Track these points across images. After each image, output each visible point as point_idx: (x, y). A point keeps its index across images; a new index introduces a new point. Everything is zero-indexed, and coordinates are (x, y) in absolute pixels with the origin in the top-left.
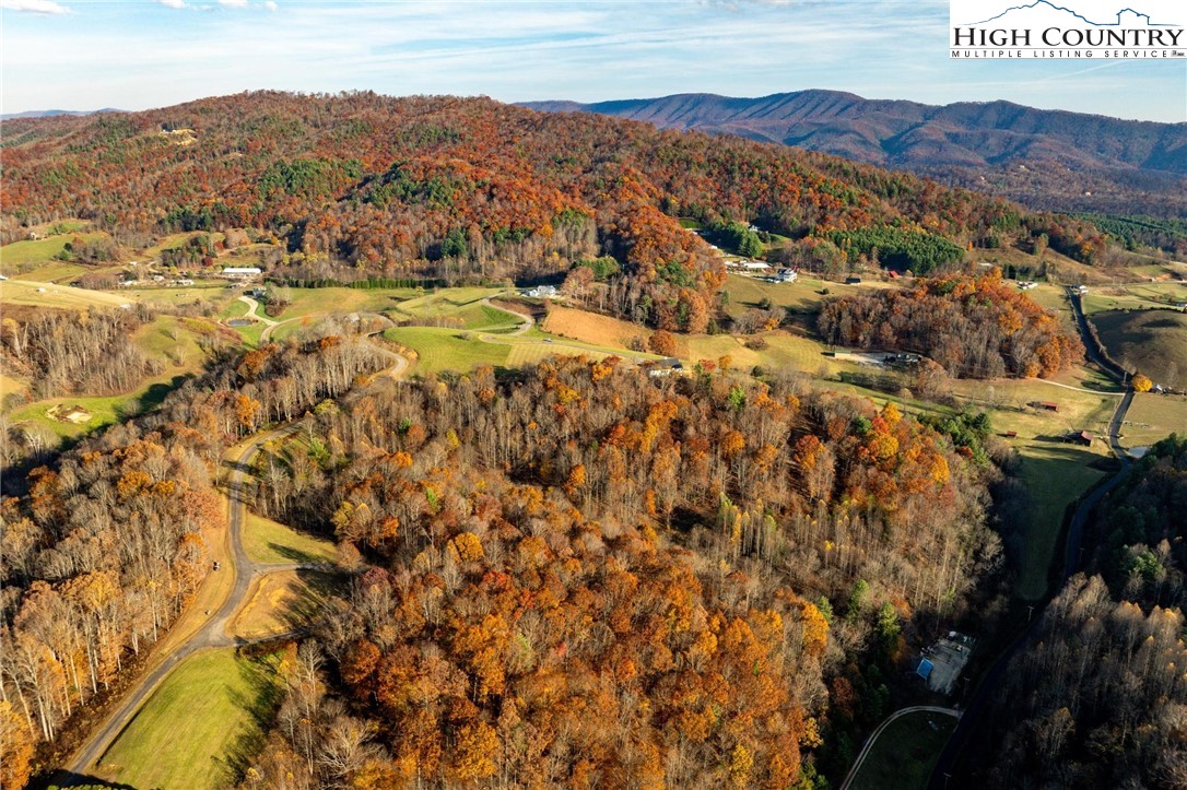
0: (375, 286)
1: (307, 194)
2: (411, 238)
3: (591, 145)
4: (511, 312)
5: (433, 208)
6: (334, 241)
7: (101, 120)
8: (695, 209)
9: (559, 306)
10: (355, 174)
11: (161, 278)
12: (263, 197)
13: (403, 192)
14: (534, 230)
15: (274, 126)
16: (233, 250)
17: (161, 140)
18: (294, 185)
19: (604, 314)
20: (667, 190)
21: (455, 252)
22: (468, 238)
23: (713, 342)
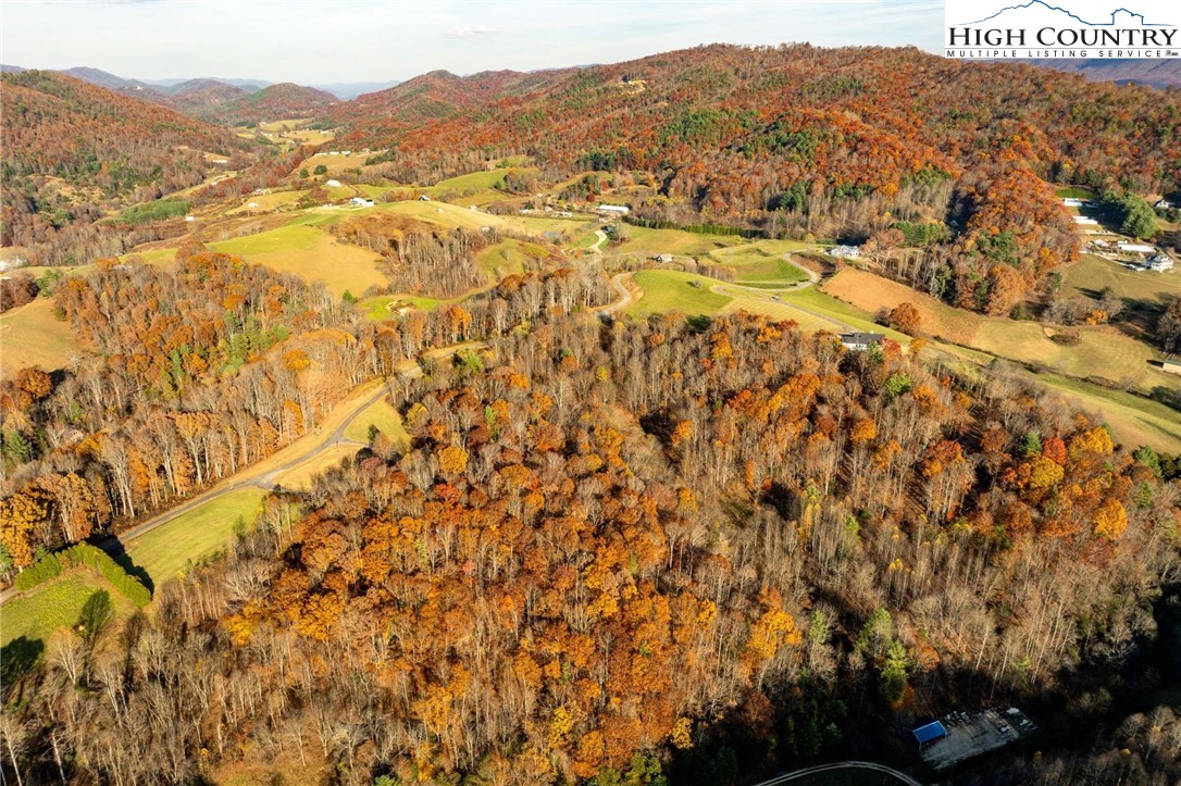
0: (708, 232)
1: (696, 141)
2: (758, 188)
3: (998, 100)
4: (805, 269)
5: (791, 160)
6: (695, 186)
7: (579, 73)
8: (1092, 176)
9: (853, 268)
10: (747, 124)
11: (550, 209)
12: (660, 144)
13: (775, 143)
14: (878, 188)
15: (703, 78)
16: (616, 189)
17: (617, 89)
18: (688, 133)
19: (900, 281)
20: (1066, 153)
21: (791, 206)
22: (808, 192)
23: (1012, 328)
